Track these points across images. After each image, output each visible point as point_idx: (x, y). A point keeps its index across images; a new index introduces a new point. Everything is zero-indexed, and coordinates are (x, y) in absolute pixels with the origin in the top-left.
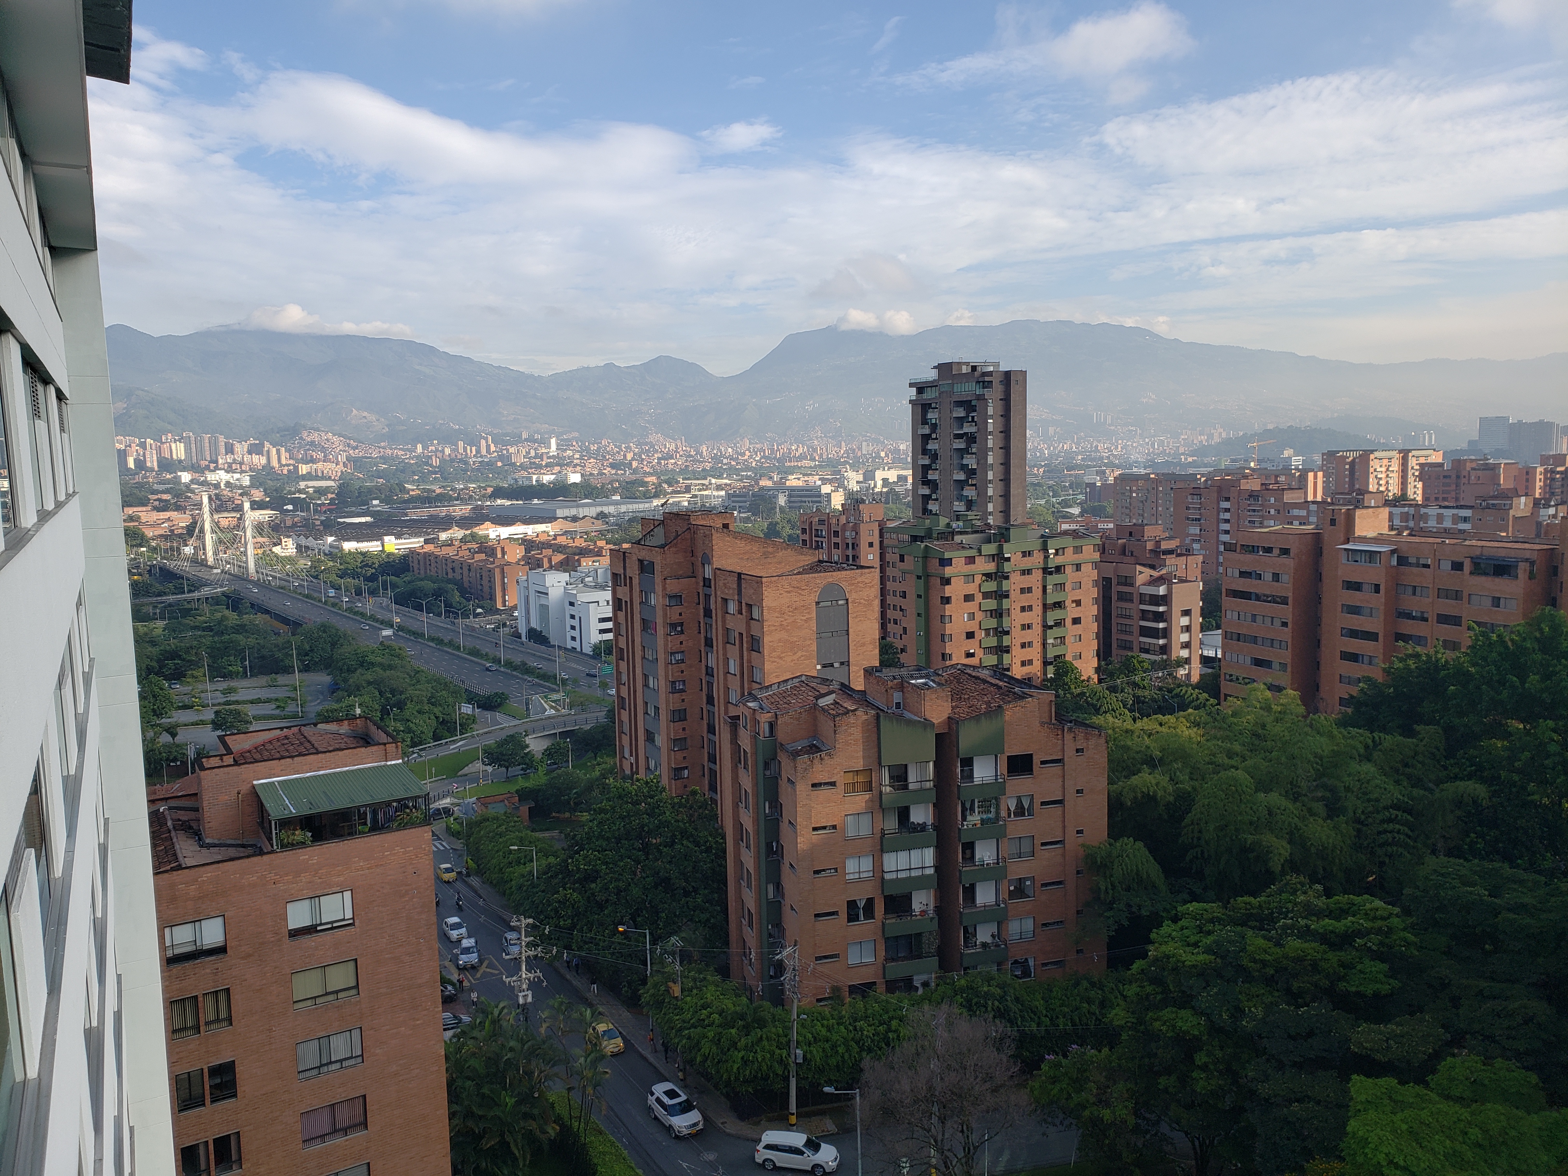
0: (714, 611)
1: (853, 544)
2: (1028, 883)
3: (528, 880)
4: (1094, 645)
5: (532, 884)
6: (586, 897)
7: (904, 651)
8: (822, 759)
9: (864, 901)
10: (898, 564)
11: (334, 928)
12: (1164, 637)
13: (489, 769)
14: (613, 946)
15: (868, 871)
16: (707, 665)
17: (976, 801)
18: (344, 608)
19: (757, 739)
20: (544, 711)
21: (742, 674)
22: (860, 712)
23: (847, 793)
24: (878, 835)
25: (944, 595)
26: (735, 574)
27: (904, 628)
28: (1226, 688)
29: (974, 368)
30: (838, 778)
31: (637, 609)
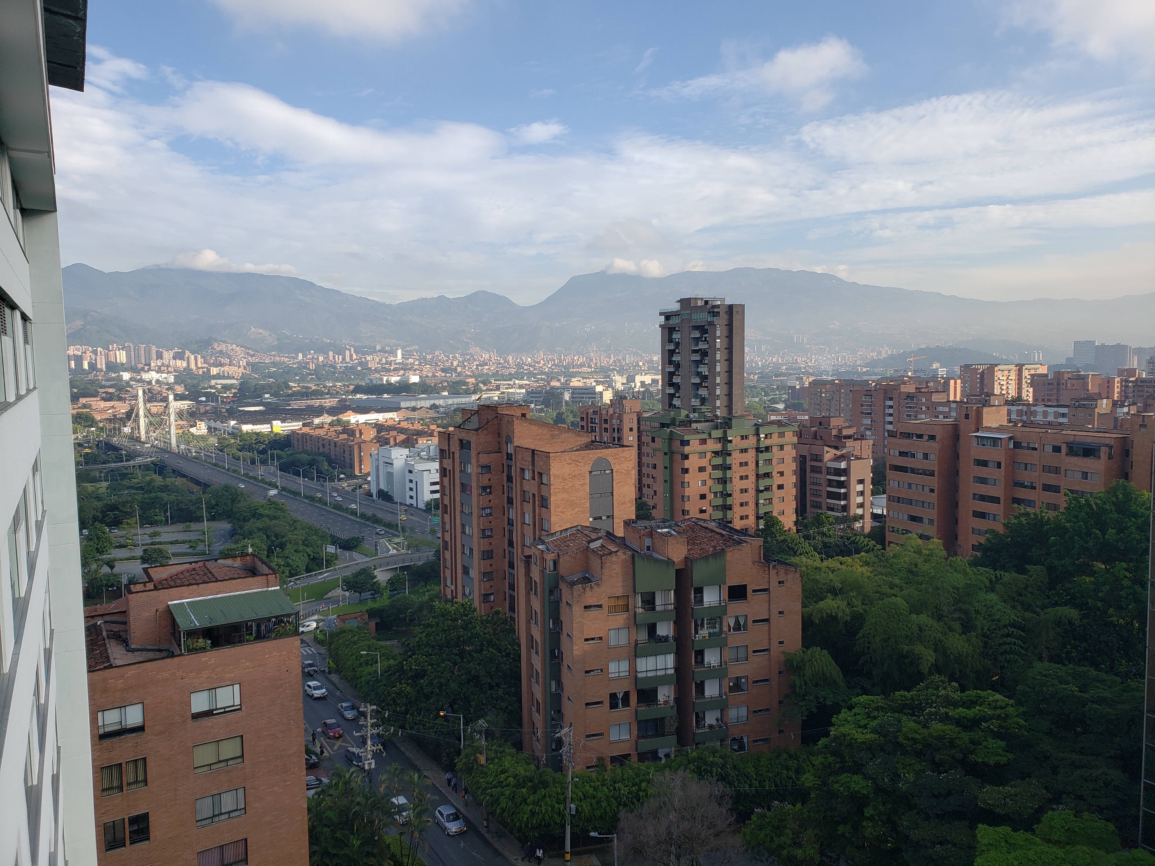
0: (514, 478)
1: (618, 429)
2: (743, 680)
3: (374, 677)
4: (794, 505)
5: (377, 679)
6: (416, 690)
7: (654, 508)
8: (592, 588)
9: (622, 693)
10: (651, 444)
11: (226, 712)
12: (845, 499)
13: (347, 593)
14: (436, 727)
15: (626, 671)
16: (508, 518)
17: (705, 620)
18: (242, 473)
19: (544, 572)
20: (389, 551)
21: (534, 524)
22: (620, 553)
23: (610, 613)
24: (633, 645)
25: (684, 467)
26: (530, 451)
27: (655, 491)
28: (890, 537)
29: (707, 302)
30: (604, 602)
31: (457, 475)
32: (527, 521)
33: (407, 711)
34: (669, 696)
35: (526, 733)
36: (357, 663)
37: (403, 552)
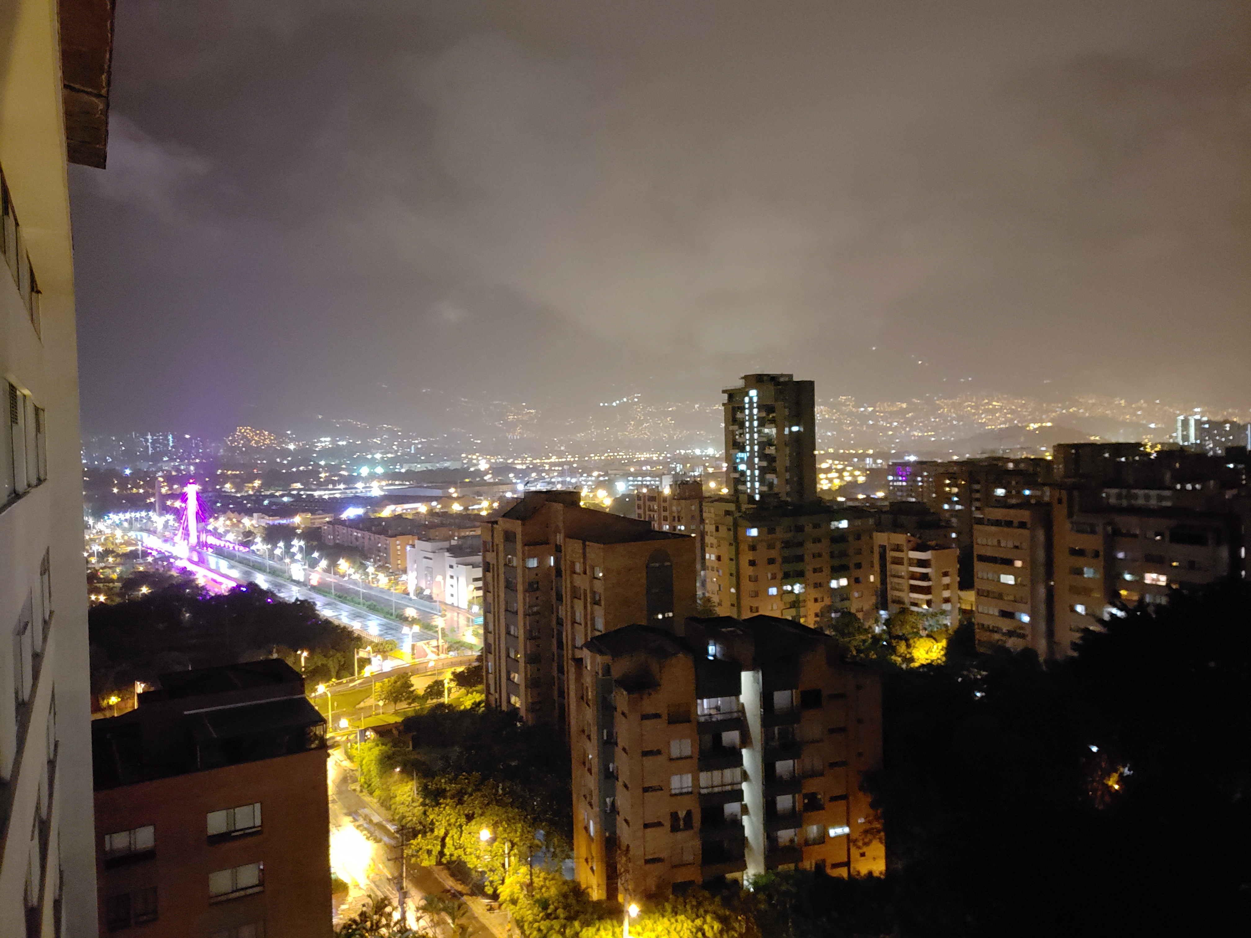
0: (564, 572)
1: (679, 517)
2: (819, 797)
3: (409, 796)
4: (873, 600)
5: (412, 799)
6: (457, 810)
7: (720, 604)
8: (650, 694)
9: (684, 813)
10: (714, 533)
11: (247, 834)
12: (930, 593)
13: (381, 703)
14: (478, 852)
15: (688, 787)
16: (557, 616)
17: (776, 729)
18: (268, 570)
19: (596, 676)
20: (426, 655)
21: (586, 624)
22: (680, 655)
23: (670, 722)
24: (696, 756)
25: (751, 558)
26: (581, 541)
27: (720, 586)
28: (980, 635)
29: (773, 379)
30: (663, 710)
31: (502, 570)
32: (578, 620)
33: (446, 834)
34: (736, 815)
35: (578, 858)
36: (391, 780)
37: (442, 656)
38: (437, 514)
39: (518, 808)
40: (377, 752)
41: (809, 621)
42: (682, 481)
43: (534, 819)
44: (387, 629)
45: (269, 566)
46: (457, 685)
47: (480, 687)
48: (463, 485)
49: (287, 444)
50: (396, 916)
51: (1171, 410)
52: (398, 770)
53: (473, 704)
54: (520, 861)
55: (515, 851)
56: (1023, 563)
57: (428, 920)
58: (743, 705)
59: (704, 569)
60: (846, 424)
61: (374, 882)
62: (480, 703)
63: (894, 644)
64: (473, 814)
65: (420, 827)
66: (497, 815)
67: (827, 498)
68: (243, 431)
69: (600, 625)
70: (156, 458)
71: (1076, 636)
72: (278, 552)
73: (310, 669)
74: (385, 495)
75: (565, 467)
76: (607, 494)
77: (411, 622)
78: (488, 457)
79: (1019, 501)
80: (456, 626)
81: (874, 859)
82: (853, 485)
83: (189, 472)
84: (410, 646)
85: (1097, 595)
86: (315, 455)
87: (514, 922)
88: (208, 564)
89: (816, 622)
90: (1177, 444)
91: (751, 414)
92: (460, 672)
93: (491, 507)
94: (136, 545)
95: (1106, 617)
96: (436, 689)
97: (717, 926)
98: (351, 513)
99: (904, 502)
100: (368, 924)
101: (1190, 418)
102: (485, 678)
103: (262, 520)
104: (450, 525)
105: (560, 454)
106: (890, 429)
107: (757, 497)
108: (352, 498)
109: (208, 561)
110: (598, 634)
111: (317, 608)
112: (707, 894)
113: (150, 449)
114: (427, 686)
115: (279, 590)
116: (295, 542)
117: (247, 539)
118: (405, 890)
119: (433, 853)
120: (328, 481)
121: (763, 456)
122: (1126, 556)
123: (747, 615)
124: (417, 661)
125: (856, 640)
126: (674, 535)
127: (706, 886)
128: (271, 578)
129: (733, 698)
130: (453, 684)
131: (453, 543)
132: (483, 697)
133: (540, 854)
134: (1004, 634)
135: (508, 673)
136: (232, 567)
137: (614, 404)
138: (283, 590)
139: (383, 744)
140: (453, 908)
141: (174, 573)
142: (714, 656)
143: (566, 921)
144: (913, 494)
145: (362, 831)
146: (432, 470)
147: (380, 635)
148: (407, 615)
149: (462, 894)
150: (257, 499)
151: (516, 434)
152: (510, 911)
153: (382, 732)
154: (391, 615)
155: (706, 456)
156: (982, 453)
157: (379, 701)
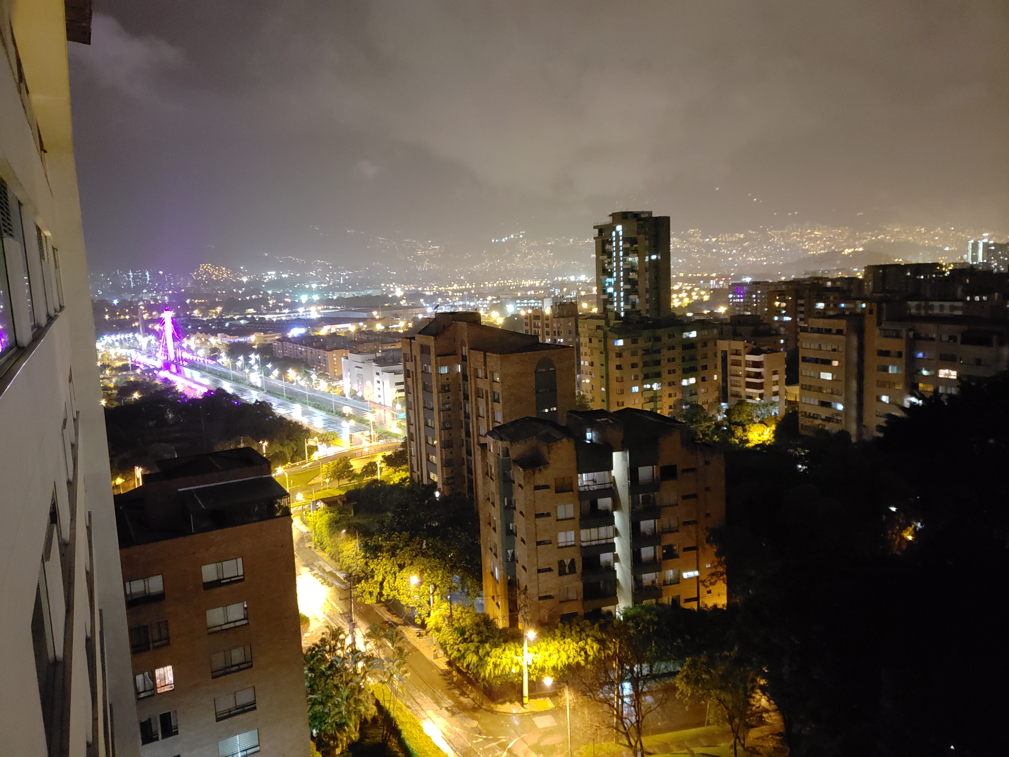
0: (469, 377)
1: (558, 332)
2: (675, 548)
3: (353, 551)
4: (716, 394)
5: (356, 553)
6: (391, 562)
7: (592, 400)
8: (540, 470)
9: (569, 561)
10: (588, 344)
11: (232, 582)
12: (762, 388)
13: (327, 480)
14: (409, 593)
15: (572, 541)
16: (465, 411)
17: (641, 495)
18: (232, 378)
19: (498, 458)
20: (361, 443)
21: (488, 417)
22: (564, 440)
23: (557, 492)
24: (577, 519)
25: (618, 364)
26: (482, 353)
27: (592, 386)
28: (803, 421)
29: (636, 216)
30: (551, 482)
31: (420, 375)
32: (481, 414)
33: (384, 580)
34: (610, 562)
35: (486, 596)
36: (339, 539)
37: (375, 443)
38: (364, 332)
39: (439, 559)
40: (327, 518)
41: (666, 412)
42: (561, 303)
43: (452, 567)
44: (329, 423)
45: (233, 375)
46: (387, 465)
47: (404, 467)
48: (383, 308)
49: (241, 277)
50: (348, 641)
51: (964, 236)
52: (344, 531)
53: (400, 480)
54: (442, 599)
55: (438, 591)
56: (839, 362)
57: (373, 644)
58: (614, 477)
59: (579, 373)
60: (694, 252)
61: (329, 616)
62: (406, 478)
63: (733, 429)
64: (405, 563)
65: (362, 575)
66: (423, 565)
67: (679, 313)
68: (205, 267)
69: (499, 418)
70: (137, 290)
71: (882, 421)
72: (239, 364)
73: (271, 454)
74: (322, 318)
75: (465, 293)
76: (499, 315)
77: (349, 417)
78: (403, 286)
79: (835, 313)
80: (383, 420)
81: (719, 595)
82: (700, 302)
83: (164, 301)
84: (349, 436)
85: (899, 387)
86: (264, 286)
87: (439, 645)
88: (184, 375)
89: (670, 413)
90: (968, 263)
91: (617, 246)
92: (389, 456)
93: (407, 327)
94: (127, 360)
95: (907, 405)
96: (371, 468)
97: (596, 646)
98: (296, 332)
99: (743, 315)
100: (328, 647)
101: (979, 241)
102: (409, 460)
103: (225, 339)
104: (375, 340)
105: (460, 283)
106: (730, 255)
107: (622, 314)
108: (296, 320)
109: (184, 372)
110: (498, 425)
111: (273, 407)
112: (587, 622)
113: (132, 283)
114: (363, 466)
115: (242, 394)
116: (252, 356)
117: (214, 354)
118: (354, 622)
119: (374, 594)
120: (276, 307)
121: (627, 281)
122: (924, 356)
123: (614, 409)
124: (354, 447)
125: (701, 426)
126: (554, 346)
127: (587, 616)
128: (235, 385)
129: (607, 472)
130: (383, 465)
131: (378, 355)
132: (408, 474)
133: (457, 593)
134: (823, 420)
135: (428, 456)
136: (203, 376)
137: (503, 240)
138: (245, 394)
139: (331, 512)
140: (392, 635)
141: (158, 382)
142: (591, 440)
143: (479, 644)
144: (749, 309)
145: (317, 578)
146: (358, 297)
147: (324, 428)
148: (345, 412)
149: (397, 625)
150: (220, 322)
151: (425, 266)
152: (435, 636)
153: (330, 502)
154: (332, 412)
155: (579, 282)
156: (805, 274)
157: (326, 479)
